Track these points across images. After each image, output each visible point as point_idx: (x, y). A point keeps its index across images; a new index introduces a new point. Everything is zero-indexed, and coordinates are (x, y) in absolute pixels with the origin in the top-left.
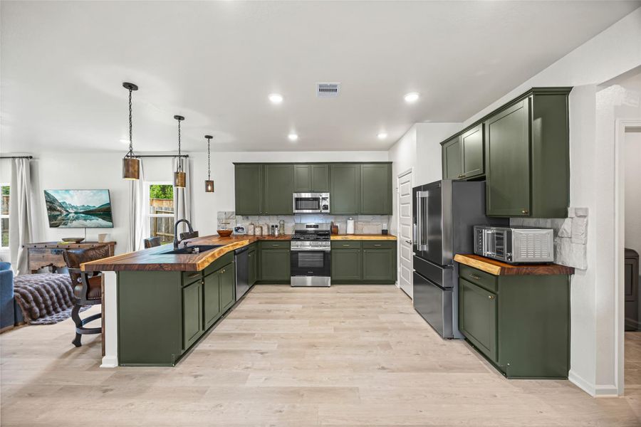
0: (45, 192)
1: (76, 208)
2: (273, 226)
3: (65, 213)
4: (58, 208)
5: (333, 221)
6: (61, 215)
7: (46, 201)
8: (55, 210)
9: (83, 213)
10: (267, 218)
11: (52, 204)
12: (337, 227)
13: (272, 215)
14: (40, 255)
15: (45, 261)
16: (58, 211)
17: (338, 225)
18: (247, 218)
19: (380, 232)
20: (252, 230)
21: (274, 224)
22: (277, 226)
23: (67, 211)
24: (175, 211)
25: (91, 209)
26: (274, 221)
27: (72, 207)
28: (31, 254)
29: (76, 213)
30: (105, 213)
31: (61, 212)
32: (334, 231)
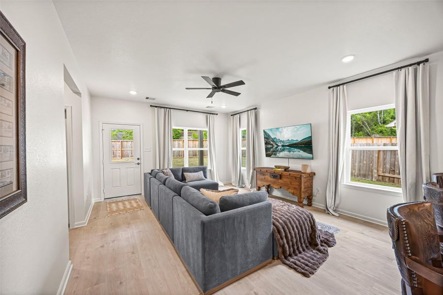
0: (264, 132)
1: (283, 142)
3: (275, 146)
4: (271, 142)
6: (273, 147)
7: (265, 138)
8: (269, 144)
9: (288, 146)
11: (268, 140)
14: (263, 177)
15: (266, 181)
16: (271, 144)
23: (277, 145)
25: (295, 142)
27: (281, 141)
28: (258, 175)
29: (283, 146)
30: (307, 145)
31: (272, 145)
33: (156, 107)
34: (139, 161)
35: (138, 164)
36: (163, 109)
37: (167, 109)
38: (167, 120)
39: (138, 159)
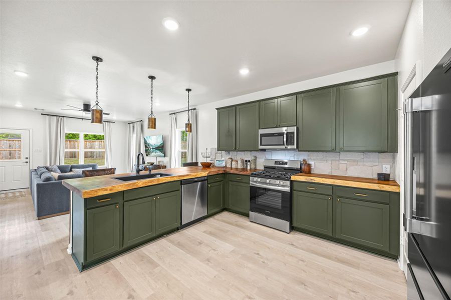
1: (152, 145)
2: (246, 161)
4: (148, 146)
5: (306, 158)
7: (144, 142)
9: (155, 148)
10: (242, 153)
11: (146, 144)
12: (309, 165)
13: (247, 151)
17: (312, 163)
18: (229, 153)
19: (376, 177)
20: (230, 163)
21: (248, 159)
22: (249, 161)
23: (150, 148)
24: (187, 148)
25: (157, 146)
26: (248, 156)
32: (306, 169)
33: (48, 115)
34: (27, 160)
35: (27, 162)
36: (55, 117)
37: (60, 118)
38: (60, 126)
39: (27, 158)
